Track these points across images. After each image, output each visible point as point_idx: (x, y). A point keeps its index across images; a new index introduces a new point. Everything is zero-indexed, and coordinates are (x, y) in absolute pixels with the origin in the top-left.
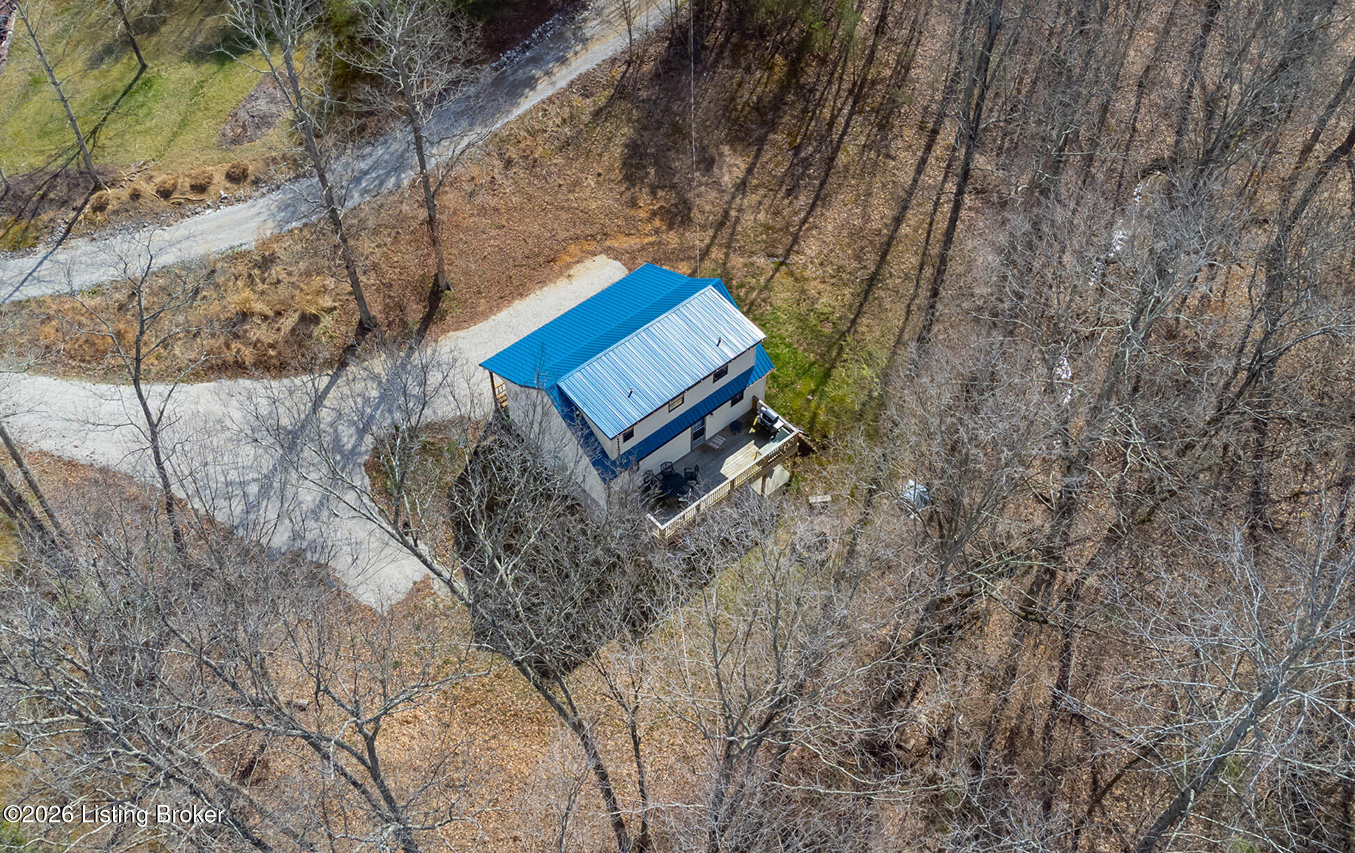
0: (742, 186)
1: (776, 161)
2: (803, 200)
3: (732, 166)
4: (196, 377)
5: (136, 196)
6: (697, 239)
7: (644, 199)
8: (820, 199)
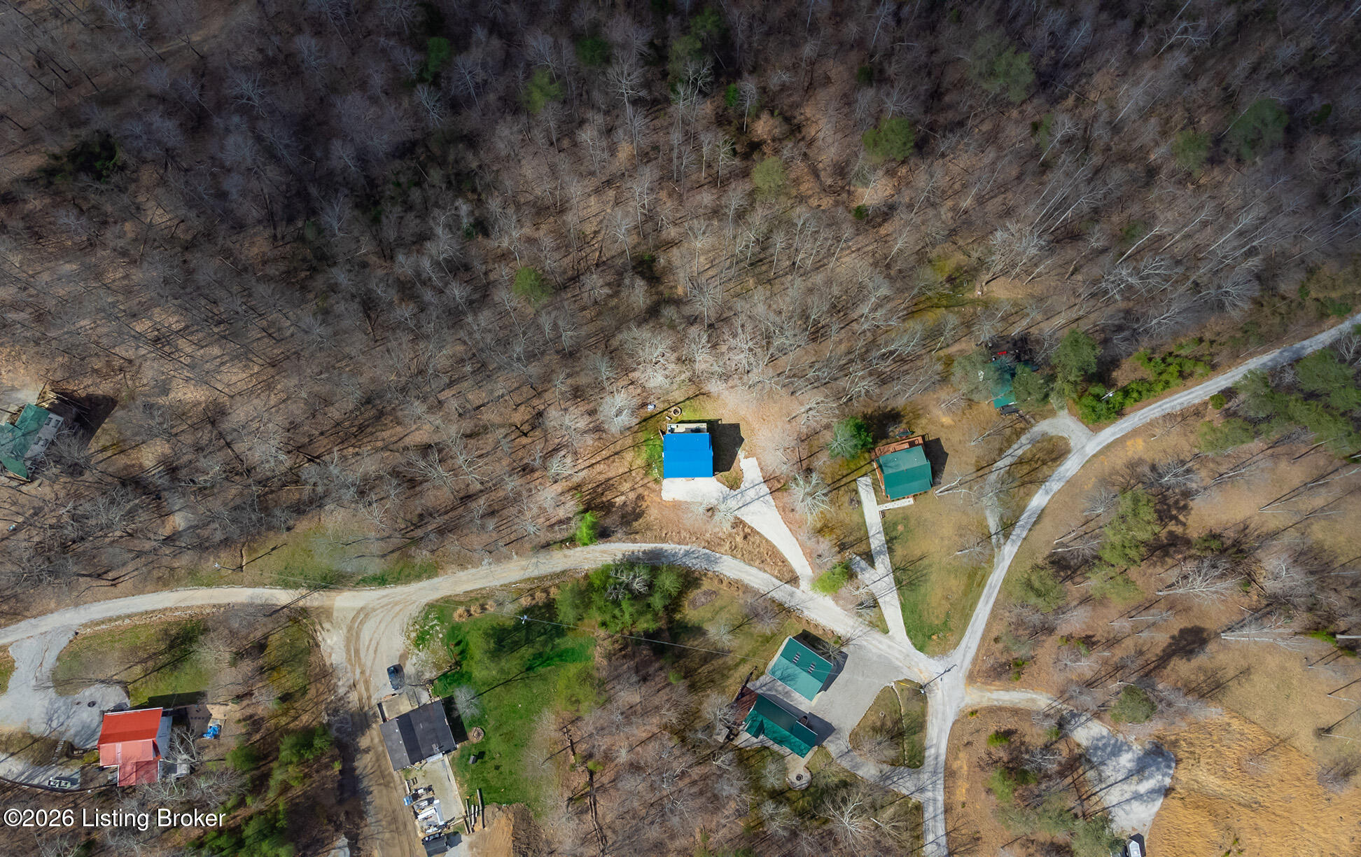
0: (622, 494)
1: (609, 496)
2: (611, 482)
3: (619, 500)
4: (758, 533)
5: (744, 593)
6: (640, 491)
7: (644, 507)
8: (610, 479)
